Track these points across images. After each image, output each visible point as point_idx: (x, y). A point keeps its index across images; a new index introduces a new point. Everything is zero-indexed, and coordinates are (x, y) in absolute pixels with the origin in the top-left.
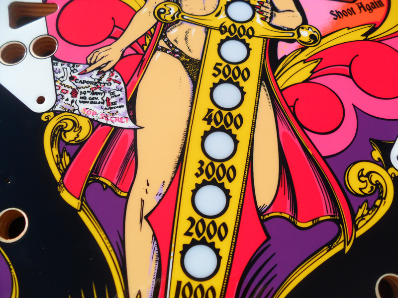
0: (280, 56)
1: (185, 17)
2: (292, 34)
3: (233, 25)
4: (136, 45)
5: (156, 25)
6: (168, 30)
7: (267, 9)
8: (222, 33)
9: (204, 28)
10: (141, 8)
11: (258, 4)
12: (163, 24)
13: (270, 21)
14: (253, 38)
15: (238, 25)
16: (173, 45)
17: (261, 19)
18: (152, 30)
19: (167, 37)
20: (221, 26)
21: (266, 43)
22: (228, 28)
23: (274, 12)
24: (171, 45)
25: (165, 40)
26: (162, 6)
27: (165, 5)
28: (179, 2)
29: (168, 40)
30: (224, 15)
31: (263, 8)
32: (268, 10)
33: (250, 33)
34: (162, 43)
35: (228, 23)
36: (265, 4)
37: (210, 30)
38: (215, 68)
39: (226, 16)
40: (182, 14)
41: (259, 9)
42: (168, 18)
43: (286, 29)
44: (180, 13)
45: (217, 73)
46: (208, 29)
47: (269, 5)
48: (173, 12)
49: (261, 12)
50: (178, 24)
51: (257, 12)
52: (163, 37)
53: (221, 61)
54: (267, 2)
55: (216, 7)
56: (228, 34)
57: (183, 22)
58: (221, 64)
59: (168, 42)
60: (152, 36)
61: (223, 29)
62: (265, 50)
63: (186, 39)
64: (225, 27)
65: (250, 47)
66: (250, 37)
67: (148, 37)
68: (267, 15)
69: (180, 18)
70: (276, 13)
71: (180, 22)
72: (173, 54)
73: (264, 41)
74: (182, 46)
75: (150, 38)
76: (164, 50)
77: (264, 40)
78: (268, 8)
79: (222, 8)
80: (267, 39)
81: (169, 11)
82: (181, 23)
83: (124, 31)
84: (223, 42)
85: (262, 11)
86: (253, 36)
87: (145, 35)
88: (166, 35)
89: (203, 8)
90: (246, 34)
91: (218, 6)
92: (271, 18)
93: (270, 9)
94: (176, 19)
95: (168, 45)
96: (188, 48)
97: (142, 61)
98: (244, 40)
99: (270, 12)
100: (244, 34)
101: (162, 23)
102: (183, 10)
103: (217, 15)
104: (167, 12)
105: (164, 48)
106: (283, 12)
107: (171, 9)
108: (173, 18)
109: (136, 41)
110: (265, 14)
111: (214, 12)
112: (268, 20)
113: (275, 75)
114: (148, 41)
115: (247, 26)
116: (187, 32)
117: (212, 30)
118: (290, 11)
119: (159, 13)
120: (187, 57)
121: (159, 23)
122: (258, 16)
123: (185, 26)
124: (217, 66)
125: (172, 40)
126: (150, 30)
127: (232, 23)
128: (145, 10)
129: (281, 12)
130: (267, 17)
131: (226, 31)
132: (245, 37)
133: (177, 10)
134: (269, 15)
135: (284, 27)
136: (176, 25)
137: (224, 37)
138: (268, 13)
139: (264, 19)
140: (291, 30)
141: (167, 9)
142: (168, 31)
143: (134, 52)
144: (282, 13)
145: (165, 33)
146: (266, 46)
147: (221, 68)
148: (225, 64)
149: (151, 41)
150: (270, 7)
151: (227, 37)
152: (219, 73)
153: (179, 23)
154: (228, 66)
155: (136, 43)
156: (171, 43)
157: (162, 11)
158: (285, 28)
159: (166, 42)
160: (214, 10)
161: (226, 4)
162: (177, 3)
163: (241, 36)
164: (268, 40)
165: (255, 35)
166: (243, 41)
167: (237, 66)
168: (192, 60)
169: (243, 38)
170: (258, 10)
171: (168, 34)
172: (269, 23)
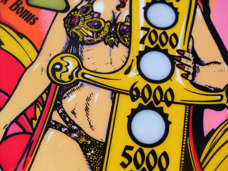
0: (206, 132)
1: (86, 76)
2: (219, 97)
3: (148, 86)
4: (23, 120)
5: (49, 88)
6: (64, 96)
7: (188, 61)
8: (133, 99)
9: (110, 92)
10: (33, 63)
11: (177, 54)
12: (58, 87)
13: (193, 79)
14: (173, 105)
15: (153, 86)
16: (70, 119)
17: (182, 76)
18: (44, 96)
19: (63, 108)
20: (132, 88)
21: (189, 113)
22: (141, 90)
23: (197, 65)
24: (68, 120)
25: (60, 111)
26: (58, 60)
27: (62, 58)
28: (80, 54)
29: (64, 112)
30: (135, 72)
31: (184, 61)
32: (190, 63)
33: (169, 98)
34: (56, 117)
35: (141, 84)
36: (187, 54)
37: (117, 94)
38: (125, 155)
39: (138, 73)
40: (83, 71)
41: (179, 61)
42: (65, 77)
43: (213, 89)
44: (80, 69)
45: (126, 161)
46: (115, 93)
47: (191, 55)
48: (71, 68)
49: (182, 66)
50: (77, 87)
51: (177, 66)
52: (58, 106)
53: (131, 143)
54: (188, 51)
55: (125, 60)
56: (140, 101)
57: (84, 83)
58: (131, 148)
59: (64, 115)
60: (44, 104)
61: (134, 93)
62: (188, 122)
63: (87, 109)
64: (137, 90)
65: (169, 119)
66: (169, 104)
67: (39, 107)
68: (189, 71)
69: (80, 77)
70: (200, 67)
71: (80, 83)
72: (69, 132)
73: (186, 110)
74: (81, 120)
75: (41, 108)
76: (58, 127)
77: (186, 108)
78: (190, 60)
79: (133, 60)
80: (190, 105)
81: (66, 66)
82: (82, 85)
83: (10, 96)
84: (134, 112)
85: (183, 64)
86: (173, 102)
87: (35, 104)
88: (61, 104)
89: (109, 61)
90: (163, 99)
91: (127, 59)
92: (194, 74)
93: (192, 61)
94: (75, 78)
95: (64, 119)
96: (90, 123)
97: (30, 144)
98: (162, 108)
99: (192, 66)
100: (161, 100)
101: (57, 84)
102: (84, 65)
103: (127, 72)
104: (64, 69)
105: (59, 123)
106: (208, 64)
107: (68, 64)
108: (71, 77)
109: (24, 113)
110: (186, 68)
111: (123, 66)
112: (190, 77)
113: (201, 160)
114: (38, 113)
115: (165, 87)
116: (88, 99)
117: (121, 95)
118: (216, 63)
119: (54, 70)
120: (88, 137)
121: (53, 85)
122: (178, 72)
123: (87, 89)
124: (128, 151)
125: (69, 112)
126: (41, 96)
127: (146, 83)
128: (37, 66)
129: (205, 65)
130: (189, 73)
131: (138, 96)
132: (162, 104)
133: (76, 65)
134: (191, 70)
135: (210, 87)
136: (75, 88)
137: (135, 105)
138: (190, 67)
139: (185, 76)
140: (219, 90)
141: (64, 64)
142: (65, 98)
143: (21, 131)
144: (207, 66)
145: (61, 101)
146: (189, 117)
147: (132, 153)
148: (137, 147)
149: (42, 112)
150: (192, 58)
151: (140, 104)
152: (130, 162)
153: (79, 85)
154: (140, 151)
155: (23, 116)
156: (68, 116)
157: (58, 67)
158: (211, 89)
159: (60, 115)
160: (123, 64)
161: (137, 54)
162: (77, 54)
163: (158, 102)
164: (192, 107)
165: (175, 100)
166: (160, 111)
167: (153, 150)
168: (94, 143)
169: (159, 105)
170: (177, 63)
171: (64, 101)
172: (192, 82)
